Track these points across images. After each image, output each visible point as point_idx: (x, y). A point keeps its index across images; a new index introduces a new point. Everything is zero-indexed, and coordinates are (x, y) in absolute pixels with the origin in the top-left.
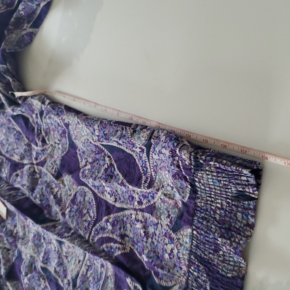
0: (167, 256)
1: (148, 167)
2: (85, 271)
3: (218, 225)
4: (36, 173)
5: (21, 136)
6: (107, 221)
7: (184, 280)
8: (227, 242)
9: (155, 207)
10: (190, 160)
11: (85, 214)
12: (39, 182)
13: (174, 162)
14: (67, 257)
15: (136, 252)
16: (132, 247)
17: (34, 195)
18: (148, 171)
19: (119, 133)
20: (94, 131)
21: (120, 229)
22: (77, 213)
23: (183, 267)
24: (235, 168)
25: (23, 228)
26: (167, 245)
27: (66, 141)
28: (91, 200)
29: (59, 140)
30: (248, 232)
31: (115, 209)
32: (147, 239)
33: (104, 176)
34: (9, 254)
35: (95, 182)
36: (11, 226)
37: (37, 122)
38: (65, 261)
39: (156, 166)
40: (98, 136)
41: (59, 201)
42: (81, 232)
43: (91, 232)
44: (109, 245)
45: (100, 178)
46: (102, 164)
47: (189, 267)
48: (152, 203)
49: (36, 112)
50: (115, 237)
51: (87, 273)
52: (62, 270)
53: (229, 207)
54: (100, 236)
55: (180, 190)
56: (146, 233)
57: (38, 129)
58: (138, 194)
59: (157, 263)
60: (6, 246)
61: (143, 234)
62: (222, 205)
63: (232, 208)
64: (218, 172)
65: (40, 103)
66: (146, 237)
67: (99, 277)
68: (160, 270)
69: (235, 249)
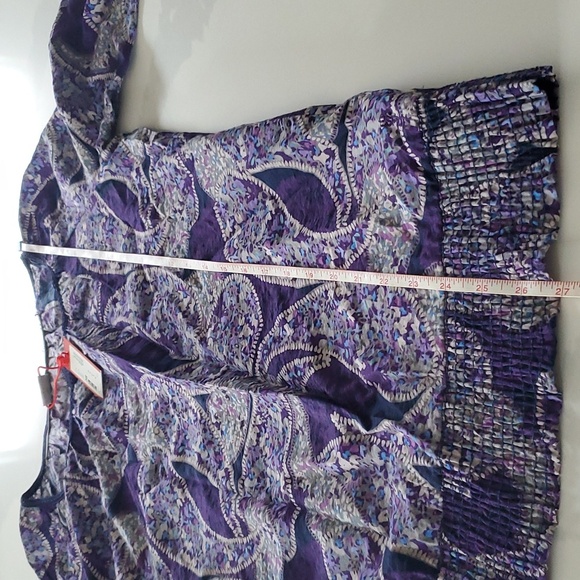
0: (401, 341)
1: (346, 183)
2: (255, 438)
3: (492, 234)
4: (148, 283)
5: (115, 223)
6: (284, 321)
7: (440, 374)
8: (513, 256)
9: (367, 258)
10: (419, 113)
11: (242, 327)
12: (155, 299)
13: (391, 136)
14: (218, 425)
15: (343, 361)
16: (334, 355)
17: (148, 325)
18: (346, 191)
19: (284, 134)
20: (239, 150)
21: (309, 327)
22: (227, 329)
23: (434, 349)
24: (505, 88)
25: (135, 401)
26: (398, 320)
27: (193, 199)
28: (250, 296)
29: (182, 204)
30: (549, 223)
31: (296, 293)
32: (361, 326)
33: (266, 237)
34: (113, 462)
35: (252, 255)
36: (114, 405)
37: (140, 185)
38: (217, 433)
39: (360, 172)
40: (246, 158)
41: (193, 321)
42: (239, 363)
43: (256, 355)
44: (291, 365)
45: (260, 242)
46: (261, 217)
47: (445, 344)
48: (361, 251)
49: (135, 166)
50: (301, 346)
51: (258, 441)
52: (212, 453)
53: (505, 188)
54: (272, 355)
55: (407, 196)
56: (358, 317)
57: (142, 198)
58: (332, 245)
59: (384, 364)
60: (107, 448)
61: (353, 319)
62: (490, 190)
63: (511, 188)
64: (475, 115)
65: (140, 144)
66: (359, 324)
67: (281, 440)
68: (391, 375)
69: (530, 261)
